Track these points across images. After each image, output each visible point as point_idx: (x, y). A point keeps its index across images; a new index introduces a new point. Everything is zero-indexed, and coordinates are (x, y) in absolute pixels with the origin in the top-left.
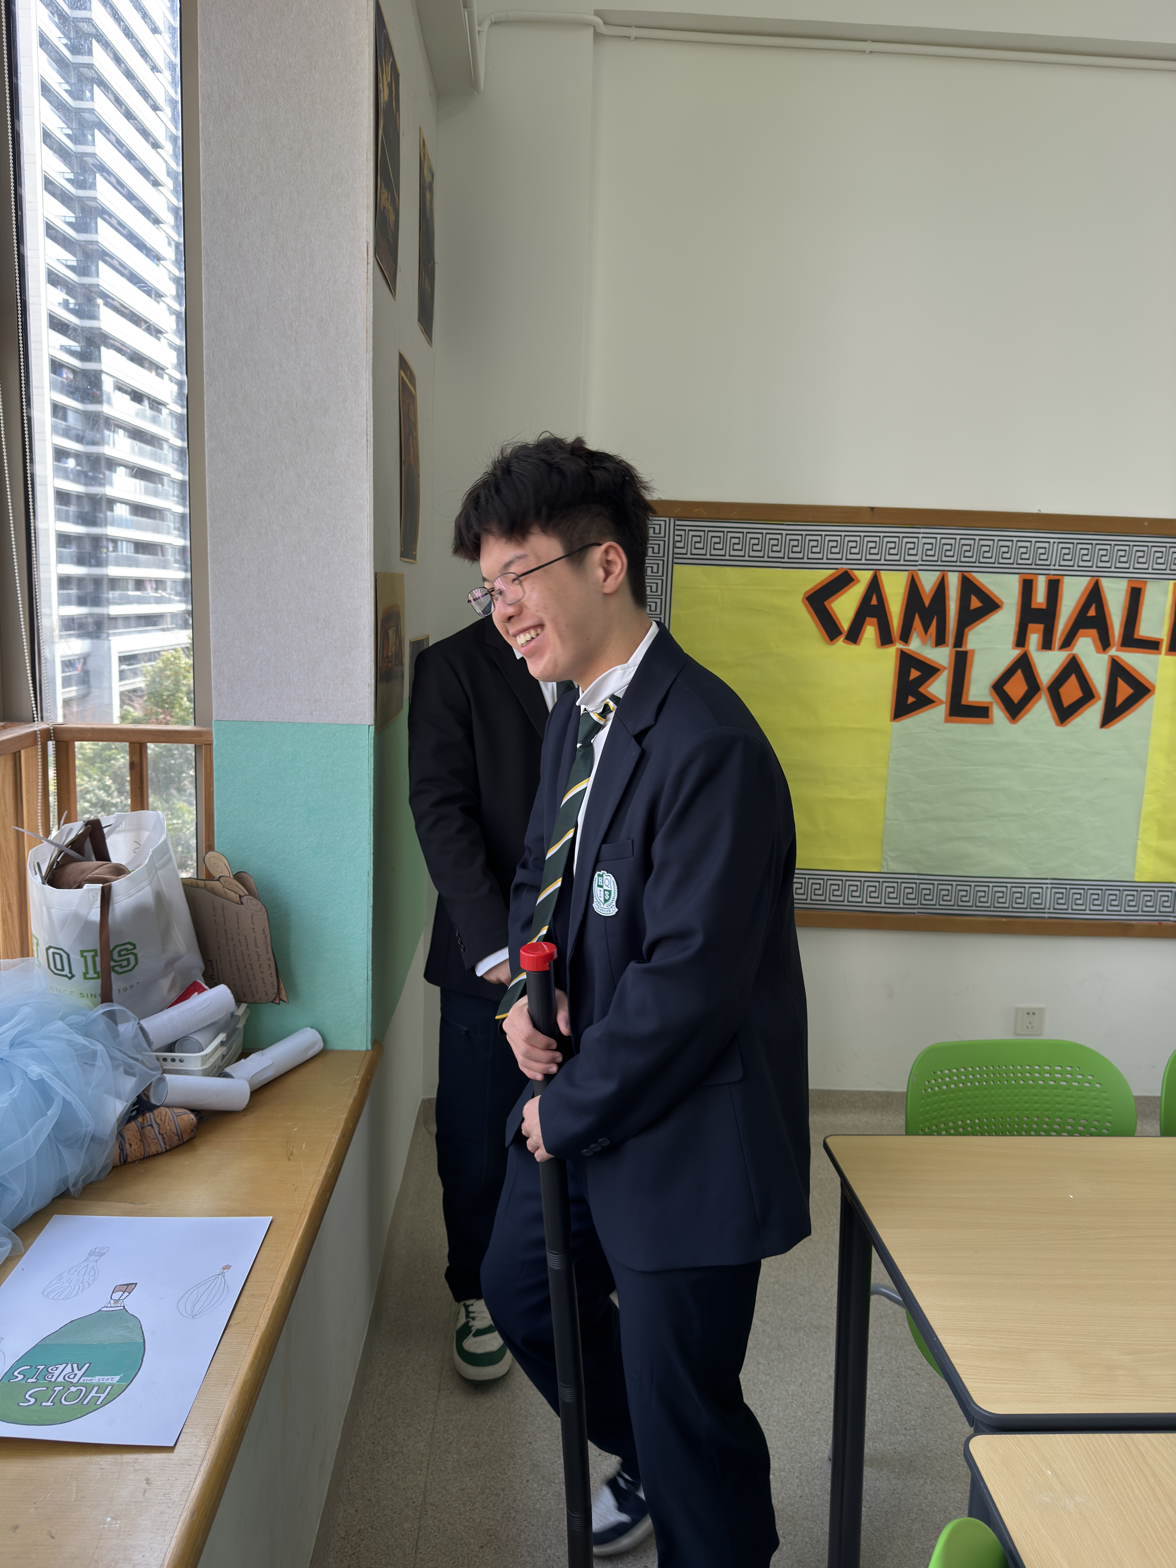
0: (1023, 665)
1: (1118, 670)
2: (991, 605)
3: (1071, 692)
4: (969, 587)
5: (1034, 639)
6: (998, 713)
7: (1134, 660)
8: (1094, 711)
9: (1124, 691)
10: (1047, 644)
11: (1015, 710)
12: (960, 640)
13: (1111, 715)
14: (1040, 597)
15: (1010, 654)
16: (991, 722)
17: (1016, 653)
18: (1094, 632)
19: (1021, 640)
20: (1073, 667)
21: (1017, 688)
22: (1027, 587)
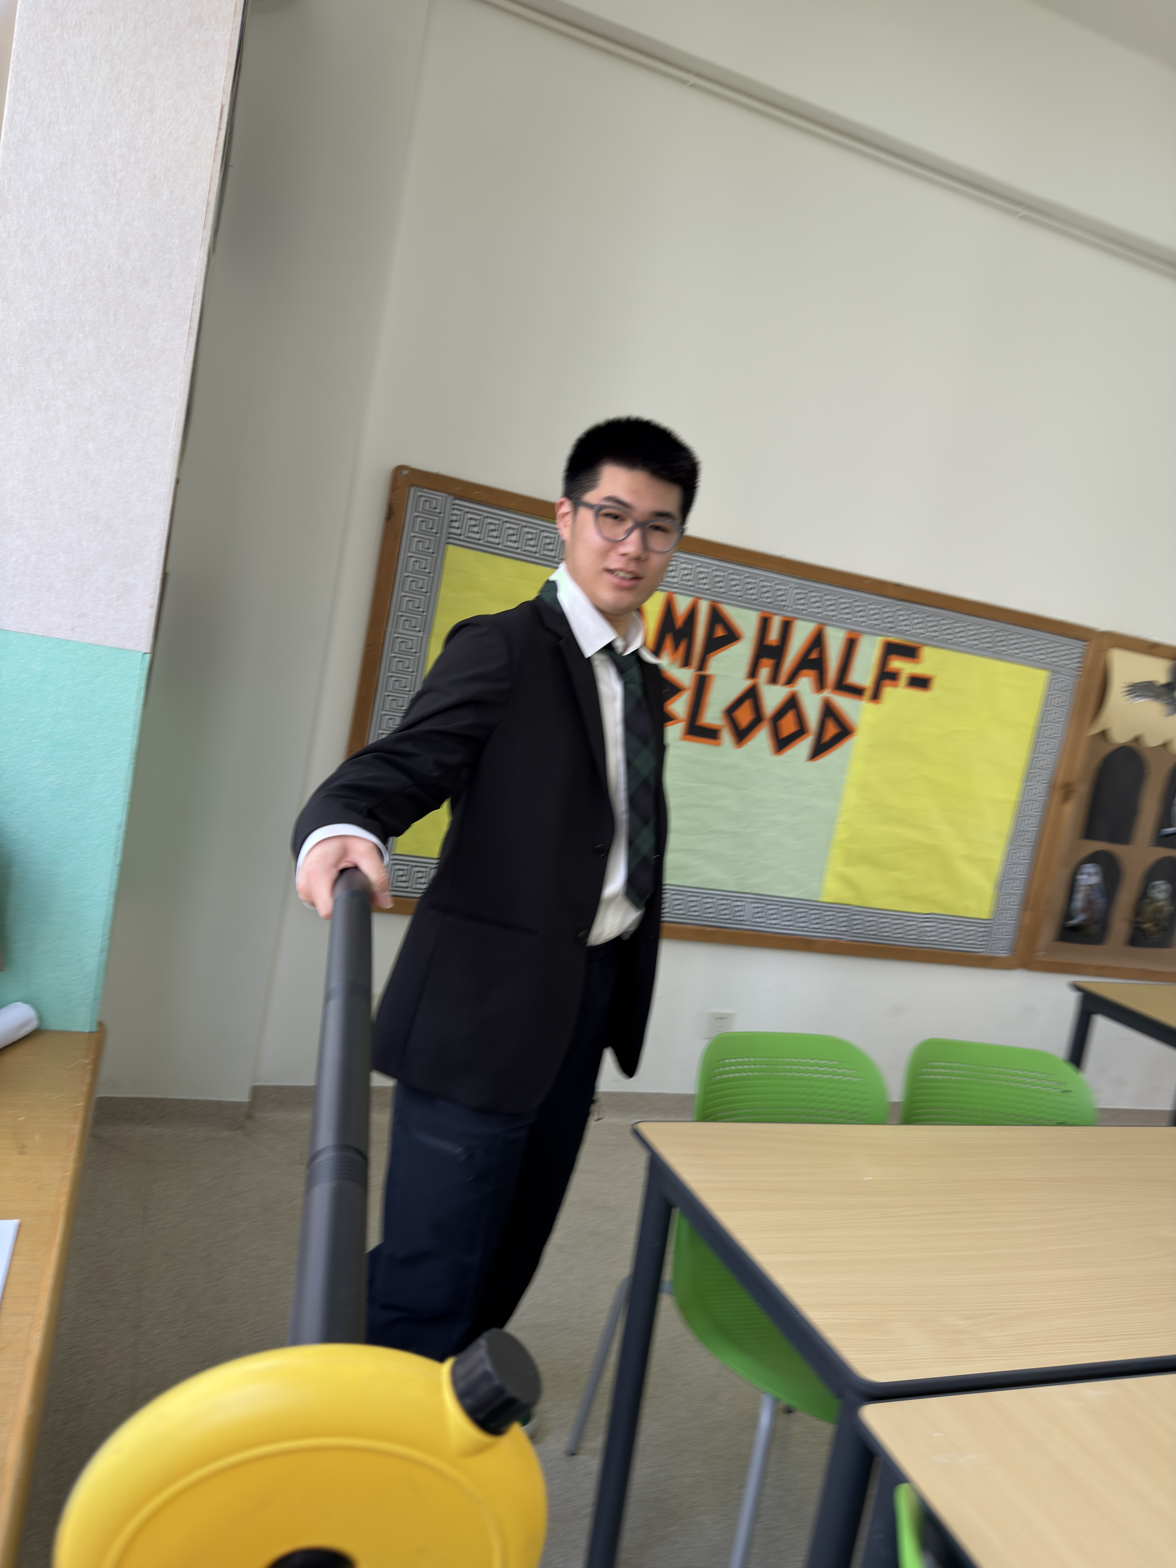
0: (752, 695)
1: (829, 712)
2: (732, 637)
3: (788, 725)
4: (716, 617)
5: (764, 672)
6: (726, 736)
7: (844, 703)
8: (805, 745)
9: (832, 730)
10: (774, 679)
11: (741, 735)
12: (702, 665)
13: (820, 749)
14: (774, 635)
15: (743, 684)
16: (718, 745)
17: (747, 683)
18: (812, 673)
19: (753, 673)
20: (792, 704)
21: (744, 716)
22: (765, 624)
